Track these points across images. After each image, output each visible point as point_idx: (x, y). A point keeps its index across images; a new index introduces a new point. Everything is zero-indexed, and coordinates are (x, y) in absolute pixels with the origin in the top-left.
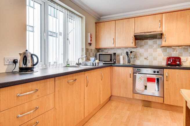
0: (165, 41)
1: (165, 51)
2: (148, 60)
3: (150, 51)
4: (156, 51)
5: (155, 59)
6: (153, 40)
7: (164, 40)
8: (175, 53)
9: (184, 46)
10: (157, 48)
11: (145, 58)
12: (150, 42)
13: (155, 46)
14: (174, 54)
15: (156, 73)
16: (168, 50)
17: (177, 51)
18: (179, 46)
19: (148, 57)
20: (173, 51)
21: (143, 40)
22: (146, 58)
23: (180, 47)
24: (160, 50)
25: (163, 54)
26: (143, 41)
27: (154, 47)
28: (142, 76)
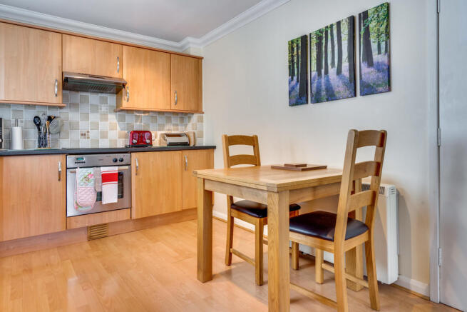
0: (128, 101)
1: (121, 120)
2: (88, 138)
3: (93, 117)
4: (106, 119)
5: (104, 135)
6: (100, 95)
7: (126, 98)
8: (138, 123)
9: (152, 111)
10: (107, 112)
11: (82, 135)
12: (93, 98)
13: (104, 108)
14: (138, 126)
15: (118, 163)
16: (129, 118)
17: (141, 122)
18: (145, 112)
19: (88, 132)
20: (136, 121)
21: (78, 91)
22: (85, 135)
23: (147, 114)
24: (113, 118)
25: (120, 126)
26: (77, 93)
27: (101, 109)
28: (89, 171)
